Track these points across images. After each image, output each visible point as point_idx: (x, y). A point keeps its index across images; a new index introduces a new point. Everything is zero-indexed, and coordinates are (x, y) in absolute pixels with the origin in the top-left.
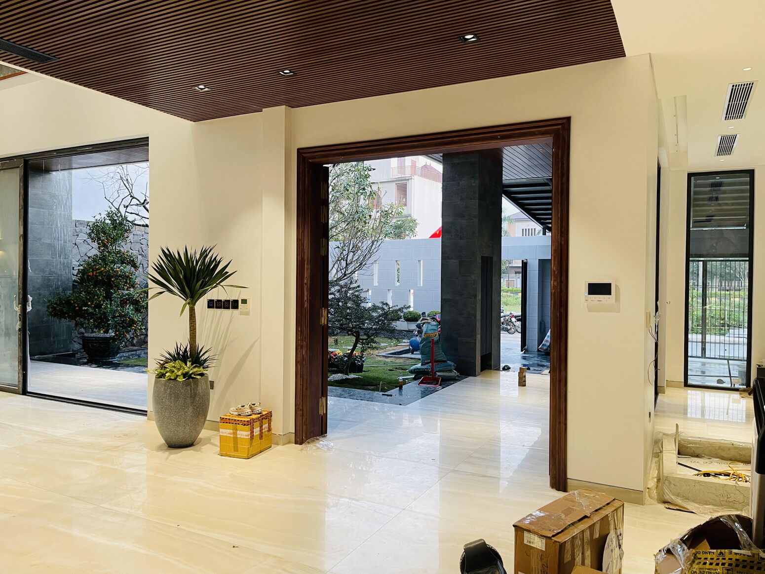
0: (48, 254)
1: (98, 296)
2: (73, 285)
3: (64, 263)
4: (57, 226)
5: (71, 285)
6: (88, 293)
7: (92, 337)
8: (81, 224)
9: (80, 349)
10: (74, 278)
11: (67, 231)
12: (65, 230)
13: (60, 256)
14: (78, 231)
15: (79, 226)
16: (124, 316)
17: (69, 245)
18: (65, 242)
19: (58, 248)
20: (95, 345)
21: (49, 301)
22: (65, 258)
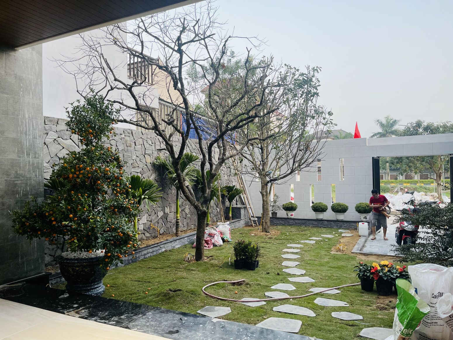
0: (14, 152)
1: (82, 205)
2: (45, 189)
3: (33, 164)
4: (24, 117)
5: (42, 190)
6: (69, 201)
7: (71, 259)
8: (51, 121)
10: (45, 182)
11: (37, 124)
12: (34, 122)
13: (28, 155)
15: (49, 123)
17: (39, 142)
18: (35, 138)
19: (26, 144)
20: (77, 269)
21: (16, 213)
22: (35, 157)
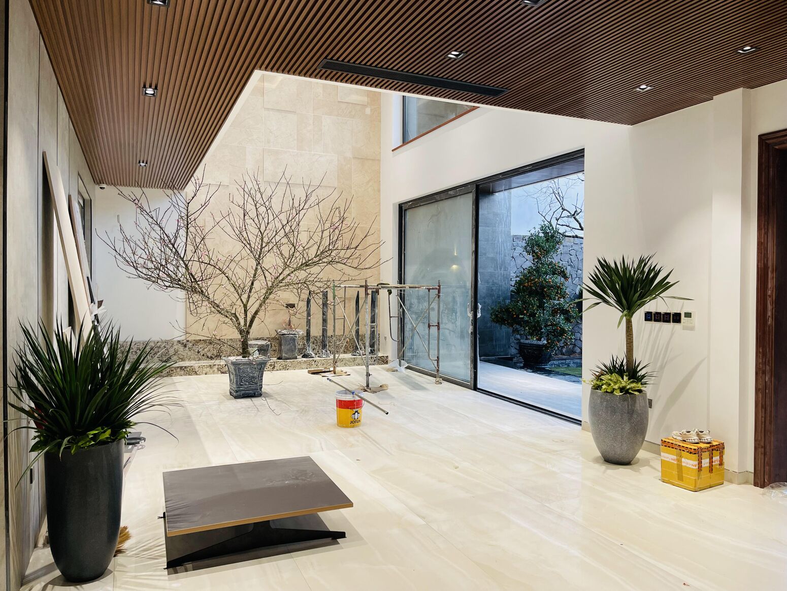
0: (492, 267)
1: (532, 305)
2: (511, 294)
3: (504, 275)
4: (498, 241)
5: (510, 294)
6: (524, 302)
7: (526, 344)
8: (517, 238)
9: (517, 354)
10: (512, 288)
11: (507, 246)
12: (505, 245)
13: (501, 269)
14: (515, 245)
15: (517, 240)
16: (555, 325)
17: (508, 258)
18: (505, 256)
19: (499, 261)
20: (530, 351)
21: (492, 309)
22: (505, 270)
